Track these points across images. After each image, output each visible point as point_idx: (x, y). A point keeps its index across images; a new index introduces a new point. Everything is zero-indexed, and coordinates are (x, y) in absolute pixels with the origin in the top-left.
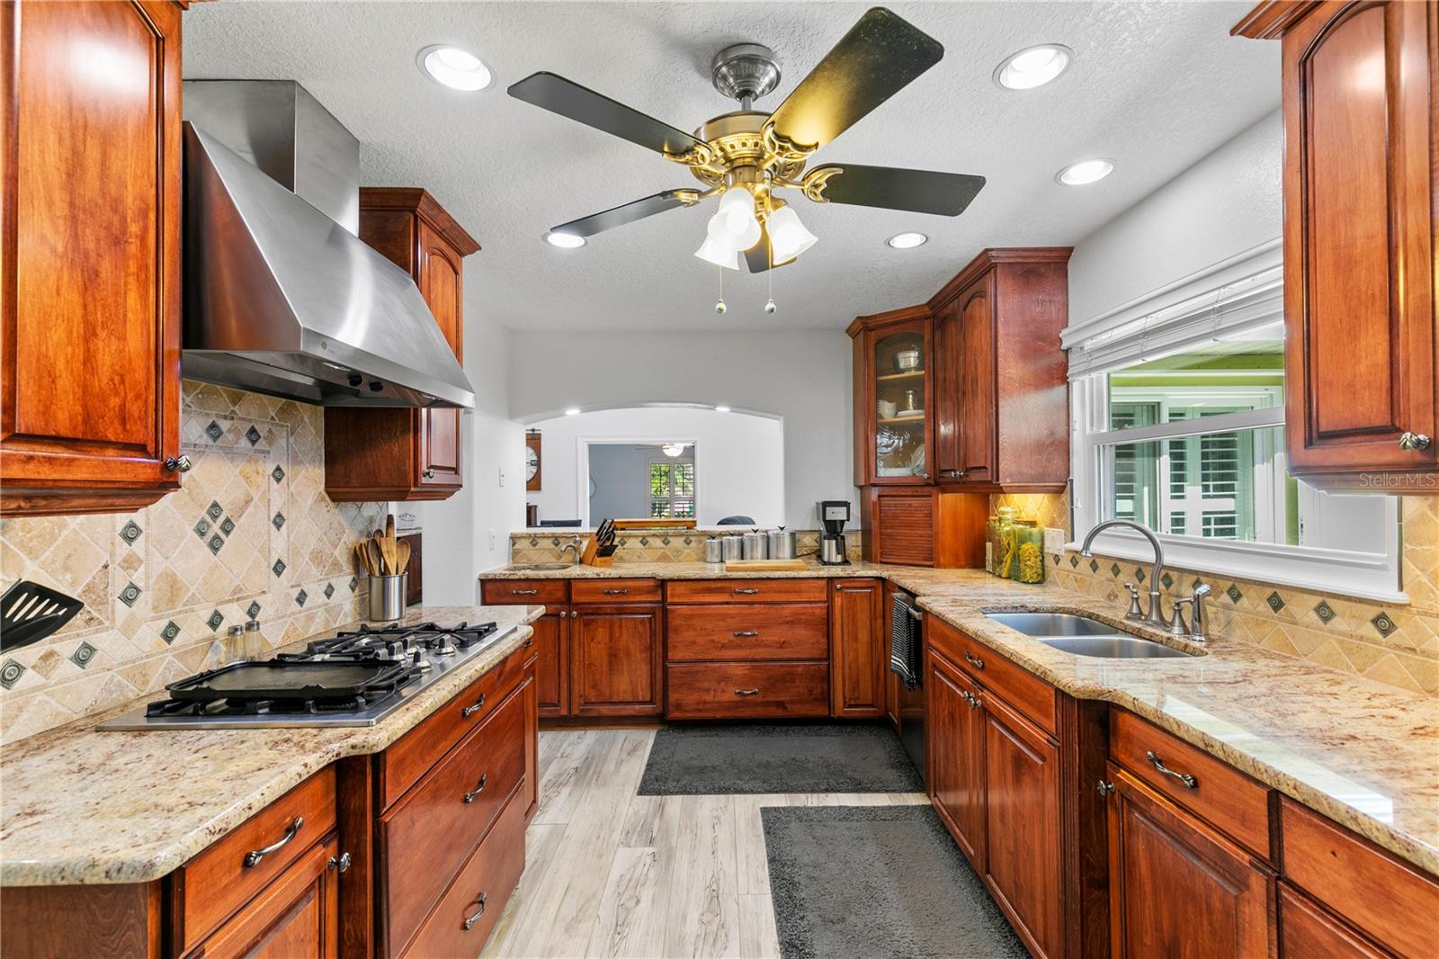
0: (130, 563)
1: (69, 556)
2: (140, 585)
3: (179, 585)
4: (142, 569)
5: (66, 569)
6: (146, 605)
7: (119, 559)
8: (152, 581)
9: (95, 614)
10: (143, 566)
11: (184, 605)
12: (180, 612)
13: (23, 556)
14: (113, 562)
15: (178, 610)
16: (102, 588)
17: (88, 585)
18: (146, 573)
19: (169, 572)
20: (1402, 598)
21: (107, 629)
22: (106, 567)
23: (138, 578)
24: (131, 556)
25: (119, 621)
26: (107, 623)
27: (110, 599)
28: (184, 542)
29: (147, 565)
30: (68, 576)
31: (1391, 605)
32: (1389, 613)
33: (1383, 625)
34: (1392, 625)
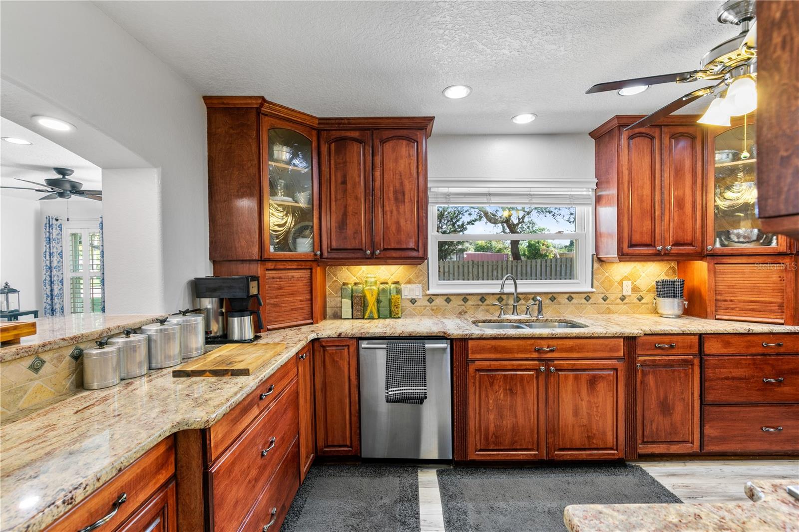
20: (593, 290)
31: (590, 292)
32: (589, 295)
33: (587, 299)
34: (590, 298)
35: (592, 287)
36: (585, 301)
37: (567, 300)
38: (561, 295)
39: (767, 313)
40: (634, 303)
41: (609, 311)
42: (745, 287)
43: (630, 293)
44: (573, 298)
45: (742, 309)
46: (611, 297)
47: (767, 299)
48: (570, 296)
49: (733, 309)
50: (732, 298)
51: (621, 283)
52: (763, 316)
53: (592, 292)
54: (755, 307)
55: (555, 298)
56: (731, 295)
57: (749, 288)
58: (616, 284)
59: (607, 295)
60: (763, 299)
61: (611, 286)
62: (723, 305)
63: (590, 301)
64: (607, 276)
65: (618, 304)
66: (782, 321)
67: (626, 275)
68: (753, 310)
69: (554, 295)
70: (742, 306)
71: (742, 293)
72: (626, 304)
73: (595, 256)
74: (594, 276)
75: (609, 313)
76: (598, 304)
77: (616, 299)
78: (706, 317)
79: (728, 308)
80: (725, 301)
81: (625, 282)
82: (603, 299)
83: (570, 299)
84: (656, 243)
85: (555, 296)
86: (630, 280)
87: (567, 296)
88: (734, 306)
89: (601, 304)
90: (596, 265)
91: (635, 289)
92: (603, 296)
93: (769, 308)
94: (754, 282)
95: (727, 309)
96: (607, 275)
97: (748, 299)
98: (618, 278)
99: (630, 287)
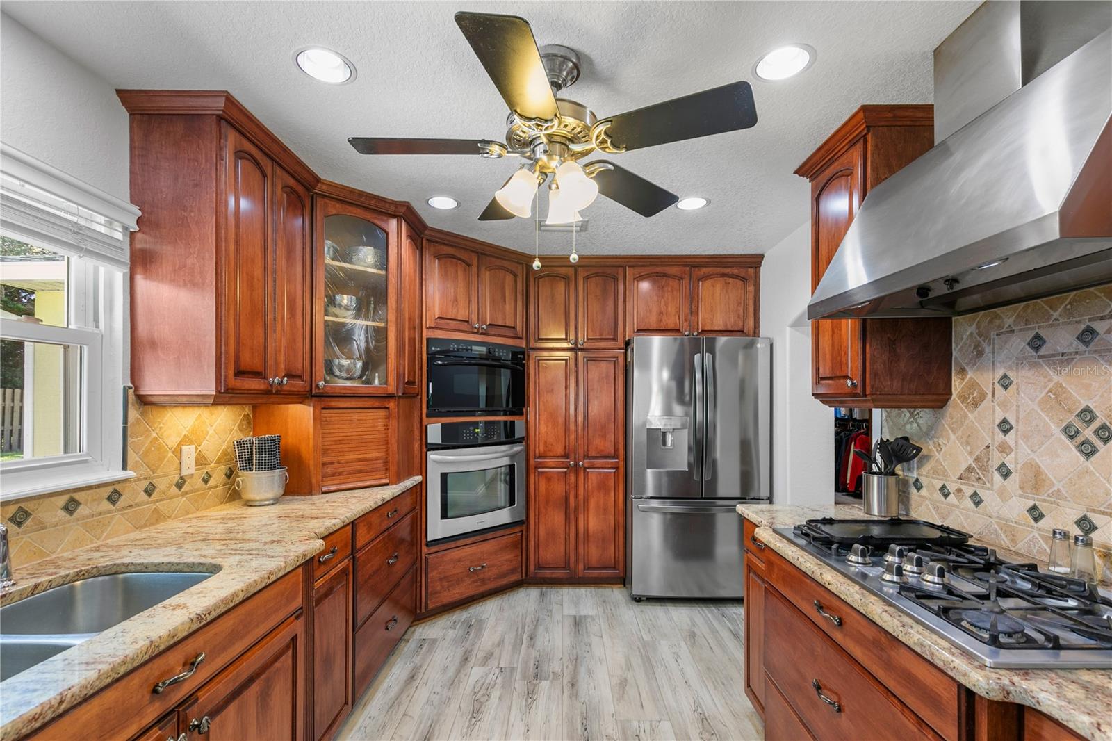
0: (1004, 449)
1: (969, 436)
2: (1011, 467)
3: (1043, 477)
4: (1012, 455)
5: (968, 443)
6: (1015, 482)
7: (996, 444)
8: (1019, 466)
9: (982, 476)
10: (1013, 453)
11: (1048, 496)
12: (1045, 501)
13: (950, 431)
14: (993, 445)
15: (1043, 497)
16: (985, 460)
17: (977, 456)
18: (1016, 459)
19: (1033, 463)
20: (129, 474)
21: (988, 489)
22: (988, 447)
23: (1010, 461)
24: (1004, 443)
25: (996, 487)
26: (988, 485)
27: (990, 470)
28: (1050, 441)
29: (1016, 454)
30: (969, 448)
31: (119, 482)
32: (118, 487)
33: (114, 498)
34: (120, 495)
35: (124, 467)
36: (106, 505)
37: (63, 514)
38: (47, 501)
39: (374, 473)
40: (197, 490)
41: (158, 517)
42: (353, 441)
43: (192, 471)
44: (78, 503)
45: (350, 473)
46: (162, 484)
47: (374, 455)
48: (72, 500)
49: (340, 474)
50: (340, 458)
51: (178, 452)
52: (370, 478)
53: (125, 480)
54: (363, 467)
55: (27, 514)
56: (339, 454)
57: (357, 441)
58: (170, 454)
59: (154, 481)
60: (370, 455)
61: (161, 459)
62: (330, 470)
63: (121, 503)
64: (155, 438)
65: (172, 498)
66: (386, 481)
67: (185, 432)
68: (360, 472)
69: (25, 506)
70: (350, 469)
71: (350, 449)
72: (186, 493)
73: (131, 392)
74: (130, 440)
75: (157, 521)
76: (137, 505)
77: (169, 488)
78: (310, 493)
79: (335, 473)
80: (332, 463)
81: (185, 448)
82: (146, 491)
83: (71, 506)
84: (268, 371)
85: (27, 506)
86: (192, 443)
87: (62, 500)
88: (341, 470)
89: (144, 503)
90: (133, 414)
91: (201, 461)
92: (145, 484)
93: (375, 466)
94: (361, 433)
95: (333, 475)
96: (154, 435)
97: (356, 457)
98: (172, 441)
99: (193, 456)
